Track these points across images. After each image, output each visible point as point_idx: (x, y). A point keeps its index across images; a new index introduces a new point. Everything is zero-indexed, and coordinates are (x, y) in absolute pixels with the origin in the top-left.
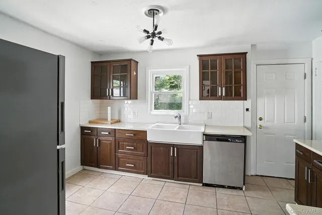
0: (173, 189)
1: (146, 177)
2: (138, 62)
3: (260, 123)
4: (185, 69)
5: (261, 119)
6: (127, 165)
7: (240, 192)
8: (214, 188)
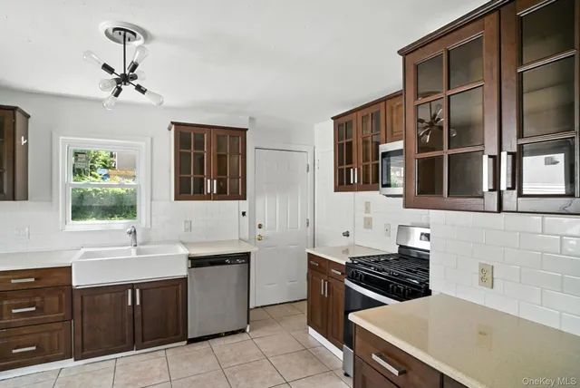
0: (137, 366)
1: (70, 363)
2: (28, 117)
3: (259, 232)
4: (144, 143)
5: (260, 226)
6: (14, 351)
7: (244, 336)
8: (205, 343)
